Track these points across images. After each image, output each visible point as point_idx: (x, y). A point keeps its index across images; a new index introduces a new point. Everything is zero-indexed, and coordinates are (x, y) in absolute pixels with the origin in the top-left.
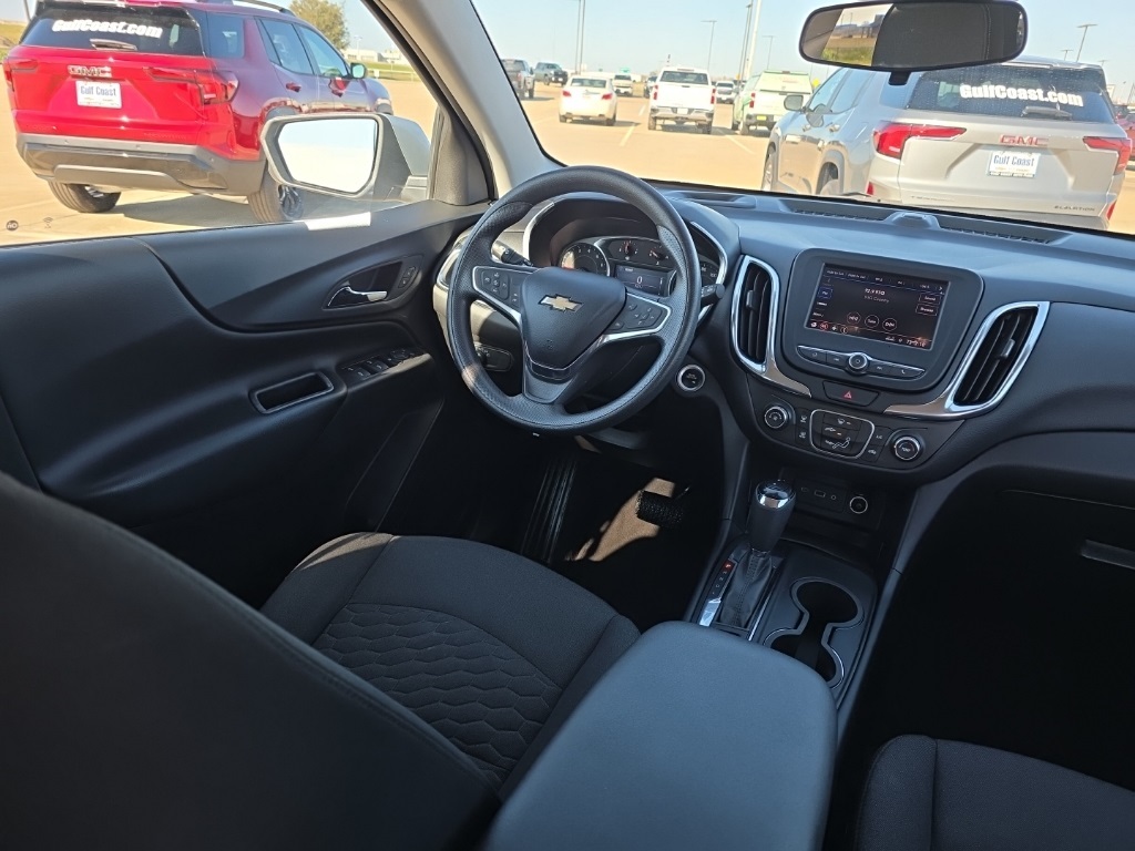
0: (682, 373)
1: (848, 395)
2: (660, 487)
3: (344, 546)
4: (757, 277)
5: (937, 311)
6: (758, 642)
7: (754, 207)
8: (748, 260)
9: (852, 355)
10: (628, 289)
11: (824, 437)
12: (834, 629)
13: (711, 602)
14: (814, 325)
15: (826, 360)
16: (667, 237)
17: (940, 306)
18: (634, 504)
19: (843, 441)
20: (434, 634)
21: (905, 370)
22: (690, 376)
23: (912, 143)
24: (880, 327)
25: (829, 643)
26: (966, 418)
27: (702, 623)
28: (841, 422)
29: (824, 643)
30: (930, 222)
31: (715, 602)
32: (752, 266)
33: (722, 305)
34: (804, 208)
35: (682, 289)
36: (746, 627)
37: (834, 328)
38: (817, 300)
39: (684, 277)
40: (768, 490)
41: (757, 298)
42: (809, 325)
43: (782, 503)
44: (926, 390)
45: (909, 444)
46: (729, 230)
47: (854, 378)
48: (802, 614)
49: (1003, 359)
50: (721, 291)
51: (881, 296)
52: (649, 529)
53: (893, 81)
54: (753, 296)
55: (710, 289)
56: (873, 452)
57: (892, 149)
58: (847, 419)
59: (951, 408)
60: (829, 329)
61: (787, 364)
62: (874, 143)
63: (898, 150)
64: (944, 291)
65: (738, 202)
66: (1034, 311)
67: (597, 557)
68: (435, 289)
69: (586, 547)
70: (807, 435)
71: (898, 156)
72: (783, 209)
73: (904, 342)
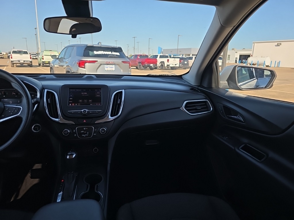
0: (33, 127)
1: (85, 121)
4: (50, 95)
5: (101, 96)
7: (46, 78)
8: (46, 90)
9: (83, 110)
10: (4, 104)
11: (81, 134)
12: (97, 186)
13: (59, 194)
14: (70, 105)
15: (76, 113)
16: (15, 85)
17: (101, 94)
18: (29, 175)
19: (87, 134)
21: (97, 111)
22: (36, 127)
23: (87, 64)
24: (88, 102)
25: (97, 190)
26: (114, 120)
27: (58, 201)
28: (85, 129)
30: (94, 77)
31: (61, 193)
32: (47, 92)
33: (41, 104)
34: (59, 77)
35: (24, 100)
36: (72, 197)
38: (69, 98)
39: (24, 97)
40: (69, 153)
41: (51, 100)
42: (69, 105)
43: (74, 156)
44: (104, 115)
45: (103, 130)
46: (39, 84)
47: (85, 116)
48: (88, 186)
49: (118, 104)
50: (39, 100)
51: (86, 94)
52: (36, 181)
53: (73, 37)
55: (35, 100)
56: (95, 134)
57: (82, 66)
58: (86, 128)
59: (111, 118)
60: (75, 105)
61: (65, 116)
62: (78, 65)
63: (84, 66)
64: (101, 90)
65: (40, 77)
66: (122, 92)
67: (19, 197)
69: (14, 196)
70: (77, 135)
71: (84, 68)
72: (54, 77)
73: (95, 105)
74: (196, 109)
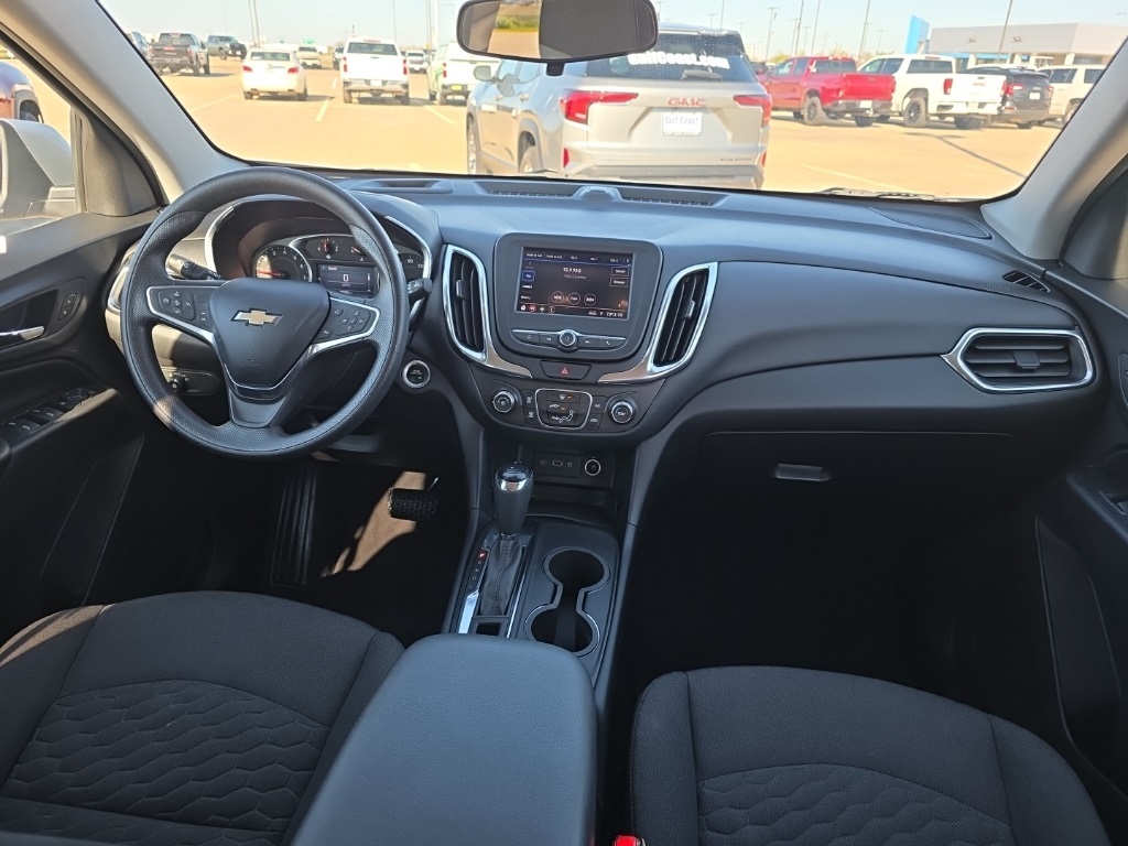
0: (406, 370)
1: (565, 372)
2: (411, 481)
3: (40, 634)
4: (463, 266)
5: (628, 282)
6: (516, 637)
7: (451, 192)
8: (451, 249)
9: (562, 333)
10: (331, 293)
11: (549, 414)
12: (586, 594)
13: (469, 597)
14: (523, 308)
15: (538, 341)
16: (361, 235)
17: (630, 277)
18: (386, 503)
19: (567, 415)
20: (172, 706)
21: (609, 340)
22: (415, 372)
23: (596, 109)
24: (582, 303)
25: (583, 609)
26: (667, 377)
28: (562, 398)
29: (579, 610)
30: (613, 194)
31: (473, 597)
32: (456, 255)
33: (433, 298)
34: (496, 188)
35: (386, 291)
36: (505, 614)
37: (542, 309)
38: (522, 283)
39: (387, 277)
40: (507, 475)
41: (466, 287)
42: (519, 309)
43: (521, 485)
44: (628, 359)
45: (623, 408)
46: (427, 219)
47: (567, 356)
48: (556, 586)
49: (687, 319)
50: (428, 286)
51: (577, 274)
52: (405, 526)
53: (551, 72)
54: (462, 285)
55: (417, 285)
56: (594, 420)
57: (579, 115)
58: (568, 394)
59: (652, 370)
60: (538, 310)
61: (505, 349)
62: (562, 111)
63: (583, 116)
64: (631, 262)
65: (435, 187)
66: (705, 273)
67: (356, 566)
68: (107, 314)
69: (343, 558)
70: (535, 415)
71: (585, 121)
72: (480, 192)
73: (604, 315)
74: (1013, 367)
